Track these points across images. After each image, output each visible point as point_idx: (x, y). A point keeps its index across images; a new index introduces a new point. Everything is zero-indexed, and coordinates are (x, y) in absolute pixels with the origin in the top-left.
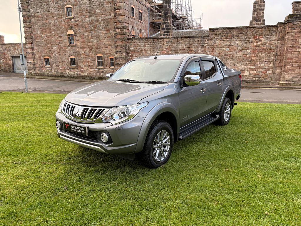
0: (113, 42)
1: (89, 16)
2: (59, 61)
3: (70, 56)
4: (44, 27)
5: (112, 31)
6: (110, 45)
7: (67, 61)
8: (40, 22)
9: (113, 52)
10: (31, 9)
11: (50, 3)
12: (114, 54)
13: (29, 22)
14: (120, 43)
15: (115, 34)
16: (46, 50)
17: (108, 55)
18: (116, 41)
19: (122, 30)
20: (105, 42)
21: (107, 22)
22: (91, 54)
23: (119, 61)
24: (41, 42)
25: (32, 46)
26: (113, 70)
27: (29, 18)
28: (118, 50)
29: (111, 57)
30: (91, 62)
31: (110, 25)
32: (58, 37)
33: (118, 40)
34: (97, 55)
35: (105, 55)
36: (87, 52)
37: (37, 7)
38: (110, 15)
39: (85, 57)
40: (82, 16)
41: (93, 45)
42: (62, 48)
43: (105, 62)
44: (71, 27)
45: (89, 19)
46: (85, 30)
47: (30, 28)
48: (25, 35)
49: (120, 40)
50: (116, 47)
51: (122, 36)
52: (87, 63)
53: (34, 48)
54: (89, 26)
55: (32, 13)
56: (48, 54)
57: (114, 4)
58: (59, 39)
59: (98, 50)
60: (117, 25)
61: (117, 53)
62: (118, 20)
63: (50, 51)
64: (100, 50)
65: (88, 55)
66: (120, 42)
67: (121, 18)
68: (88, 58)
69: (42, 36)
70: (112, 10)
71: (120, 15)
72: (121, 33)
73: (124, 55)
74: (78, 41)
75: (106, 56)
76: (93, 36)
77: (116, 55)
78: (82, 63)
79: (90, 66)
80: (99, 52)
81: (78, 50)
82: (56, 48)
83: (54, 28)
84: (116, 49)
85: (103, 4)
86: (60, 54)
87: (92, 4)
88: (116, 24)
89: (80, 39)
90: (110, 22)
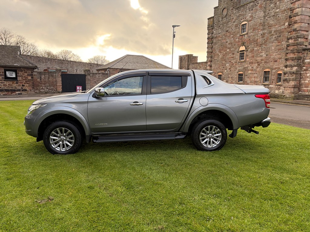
0: (284, 55)
1: (262, 30)
2: (229, 77)
3: (239, 72)
4: (222, 46)
5: (284, 43)
6: (280, 59)
7: (236, 77)
8: (220, 42)
9: (282, 67)
10: (214, 32)
11: (229, 23)
12: (284, 68)
13: (211, 43)
14: (292, 56)
15: (287, 45)
16: (220, 67)
17: (276, 69)
18: (288, 53)
19: (296, 40)
20: (275, 55)
21: (280, 33)
22: (258, 69)
23: (287, 76)
24: (218, 60)
25: (211, 63)
26: (279, 86)
27: (212, 39)
28: (288, 63)
29: (279, 72)
30: (257, 77)
31: (283, 36)
32: (231, 54)
33: (289, 51)
34: (265, 70)
35: (273, 69)
36: (255, 68)
37: (219, 29)
38: (284, 24)
39: (252, 72)
40: (255, 30)
41: (262, 60)
42: (233, 64)
43: (272, 77)
44: (243, 43)
45: (261, 32)
46: (256, 45)
47: (211, 48)
48: (208, 55)
49: (293, 52)
50: (287, 60)
51: (295, 46)
52: (254, 79)
53: (212, 66)
54: (260, 40)
55: (215, 35)
56: (222, 70)
57: (290, 11)
58: (232, 56)
59: (266, 65)
60: (290, 35)
61: (286, 67)
62: (293, 28)
63: (224, 67)
64: (268, 65)
65: (255, 70)
66: (292, 54)
67: (296, 26)
68: (255, 74)
69: (219, 54)
70: (287, 19)
71: (296, 22)
72: (294, 43)
73: (295, 69)
74: (248, 57)
75: (274, 71)
76: (263, 50)
77: (285, 69)
78: (248, 79)
79: (255, 82)
80: (268, 67)
81: (246, 65)
82: (228, 64)
83: (229, 46)
84: (286, 63)
85: (278, 14)
86: (231, 71)
87: (267, 16)
88: (289, 33)
89: (250, 55)
90: (283, 32)
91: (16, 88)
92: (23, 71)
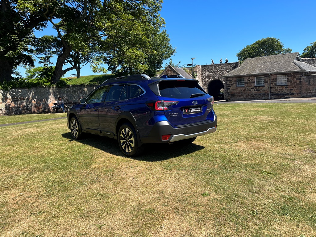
91: (285, 92)
92: (293, 76)
